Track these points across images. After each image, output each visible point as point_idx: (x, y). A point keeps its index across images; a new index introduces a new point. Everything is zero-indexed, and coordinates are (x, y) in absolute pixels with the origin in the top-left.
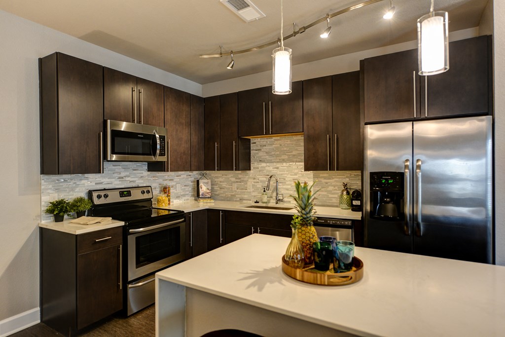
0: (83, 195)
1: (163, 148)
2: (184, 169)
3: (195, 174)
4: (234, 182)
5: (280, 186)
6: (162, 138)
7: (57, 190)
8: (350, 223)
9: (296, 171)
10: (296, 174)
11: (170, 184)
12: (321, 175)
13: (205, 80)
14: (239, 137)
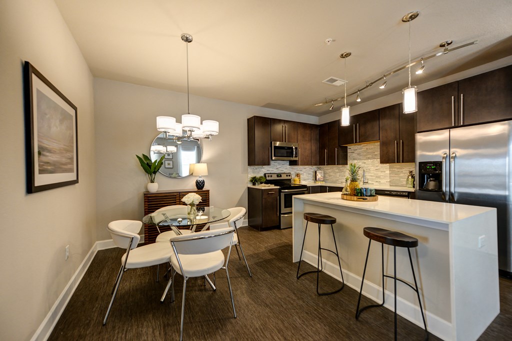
0: (262, 175)
1: (296, 153)
2: (308, 164)
3: (314, 168)
4: (338, 172)
5: (366, 174)
6: (296, 148)
7: (253, 172)
8: (406, 194)
9: (377, 165)
10: (377, 167)
11: (301, 172)
12: (395, 167)
13: (320, 115)
14: (339, 146)
